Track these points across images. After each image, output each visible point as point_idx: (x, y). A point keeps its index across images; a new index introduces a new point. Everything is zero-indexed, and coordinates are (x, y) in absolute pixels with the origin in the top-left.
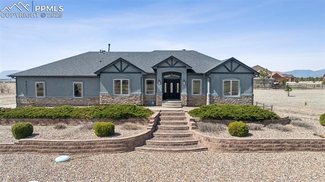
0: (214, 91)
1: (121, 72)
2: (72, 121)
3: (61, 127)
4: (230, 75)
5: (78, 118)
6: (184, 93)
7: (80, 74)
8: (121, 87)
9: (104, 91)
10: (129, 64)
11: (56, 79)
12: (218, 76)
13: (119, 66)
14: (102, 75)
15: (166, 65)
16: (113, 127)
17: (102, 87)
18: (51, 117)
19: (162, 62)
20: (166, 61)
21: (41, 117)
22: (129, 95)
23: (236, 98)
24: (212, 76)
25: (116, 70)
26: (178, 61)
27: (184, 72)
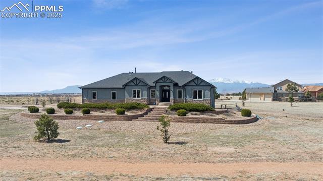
0: (188, 96)
1: (136, 85)
2: (108, 110)
3: (102, 112)
4: (197, 87)
5: (111, 108)
6: (172, 98)
7: (115, 87)
8: (136, 94)
9: (127, 96)
10: (141, 81)
11: (103, 90)
12: (190, 88)
13: (135, 82)
14: (126, 87)
15: (161, 81)
16: (124, 111)
17: (126, 94)
18: (98, 108)
19: (159, 80)
20: (161, 79)
21: (94, 108)
22: (140, 98)
23: (200, 101)
24: (186, 87)
25: (133, 84)
26: (168, 79)
27: (171, 85)
